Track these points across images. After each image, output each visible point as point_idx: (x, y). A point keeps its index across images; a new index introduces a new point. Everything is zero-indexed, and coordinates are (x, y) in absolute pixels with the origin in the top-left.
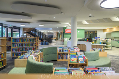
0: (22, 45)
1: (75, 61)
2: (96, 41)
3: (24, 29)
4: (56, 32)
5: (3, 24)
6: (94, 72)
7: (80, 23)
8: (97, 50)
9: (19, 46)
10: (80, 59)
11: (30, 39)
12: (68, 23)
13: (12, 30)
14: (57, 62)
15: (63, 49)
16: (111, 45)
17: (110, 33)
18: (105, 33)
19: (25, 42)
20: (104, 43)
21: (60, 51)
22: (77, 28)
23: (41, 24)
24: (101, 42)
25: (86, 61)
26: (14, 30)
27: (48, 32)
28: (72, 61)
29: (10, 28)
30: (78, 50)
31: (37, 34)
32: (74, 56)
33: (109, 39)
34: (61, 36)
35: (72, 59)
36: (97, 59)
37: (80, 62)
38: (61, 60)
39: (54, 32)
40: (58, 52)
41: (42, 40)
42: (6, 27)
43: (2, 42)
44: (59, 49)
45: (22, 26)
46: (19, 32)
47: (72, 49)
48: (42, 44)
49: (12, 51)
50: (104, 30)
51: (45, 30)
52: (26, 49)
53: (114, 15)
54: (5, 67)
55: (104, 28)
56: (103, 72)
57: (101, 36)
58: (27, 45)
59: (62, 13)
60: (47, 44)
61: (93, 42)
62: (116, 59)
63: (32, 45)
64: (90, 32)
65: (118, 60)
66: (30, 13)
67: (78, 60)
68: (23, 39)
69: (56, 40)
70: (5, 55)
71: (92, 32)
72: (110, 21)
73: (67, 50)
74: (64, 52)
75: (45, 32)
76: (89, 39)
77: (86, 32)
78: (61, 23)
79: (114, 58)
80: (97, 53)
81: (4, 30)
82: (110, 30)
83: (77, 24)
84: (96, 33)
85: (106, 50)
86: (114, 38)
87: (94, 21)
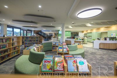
0: (31, 41)
1: (61, 51)
2: (77, 38)
3: (34, 31)
4: (54, 33)
5: (21, 28)
6: (70, 58)
7: (67, 28)
8: (77, 44)
9: (29, 41)
10: (64, 50)
11: (36, 37)
12: (60, 28)
13: (27, 32)
14: (52, 51)
15: (56, 43)
16: (86, 41)
17: (87, 34)
18: (84, 33)
19: (33, 39)
20: (82, 40)
21: (54, 44)
22: (65, 30)
23: (44, 28)
24: (81, 39)
25: (68, 51)
26: (28, 32)
27: (49, 33)
28: (60, 51)
29: (25, 30)
30: (65, 44)
31: (42, 34)
32: (61, 48)
33: (85, 37)
34: (57, 35)
35: (60, 49)
36: (76, 49)
37: (64, 51)
38: (54, 50)
39: (53, 33)
40: (53, 45)
41: (45, 38)
42: (23, 30)
43: (17, 39)
44: (53, 43)
45: (33, 29)
46: (31, 33)
47: (61, 44)
48: (45, 40)
49: (25, 44)
50: (83, 32)
51: (47, 32)
52: (34, 44)
53: (88, 23)
54: (19, 55)
55: (83, 30)
56: (75, 58)
57: (81, 35)
58: (34, 41)
59: (55, 21)
60: (48, 40)
61: (76, 39)
62: (89, 50)
63: (37, 41)
64: (75, 33)
65: (90, 50)
66: (36, 21)
67: (63, 51)
68: (32, 37)
69: (54, 38)
70: (19, 47)
71: (76, 33)
72: (85, 26)
73: (58, 44)
74: (57, 45)
75: (48, 33)
76: (73, 37)
77: (72, 33)
78: (56, 28)
79: (87, 49)
80: (76, 46)
81: (22, 32)
82: (86, 32)
83: (65, 28)
84: (78, 34)
85: (83, 44)
86: (88, 37)
87: (76, 26)
